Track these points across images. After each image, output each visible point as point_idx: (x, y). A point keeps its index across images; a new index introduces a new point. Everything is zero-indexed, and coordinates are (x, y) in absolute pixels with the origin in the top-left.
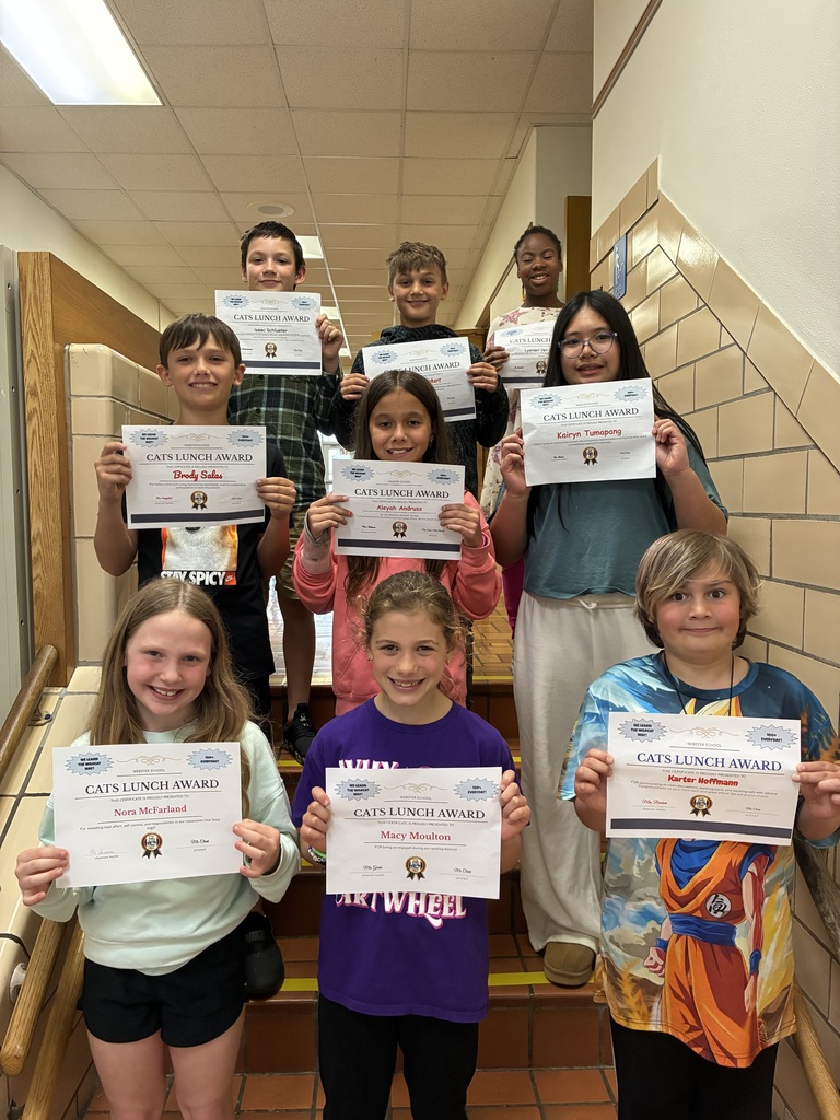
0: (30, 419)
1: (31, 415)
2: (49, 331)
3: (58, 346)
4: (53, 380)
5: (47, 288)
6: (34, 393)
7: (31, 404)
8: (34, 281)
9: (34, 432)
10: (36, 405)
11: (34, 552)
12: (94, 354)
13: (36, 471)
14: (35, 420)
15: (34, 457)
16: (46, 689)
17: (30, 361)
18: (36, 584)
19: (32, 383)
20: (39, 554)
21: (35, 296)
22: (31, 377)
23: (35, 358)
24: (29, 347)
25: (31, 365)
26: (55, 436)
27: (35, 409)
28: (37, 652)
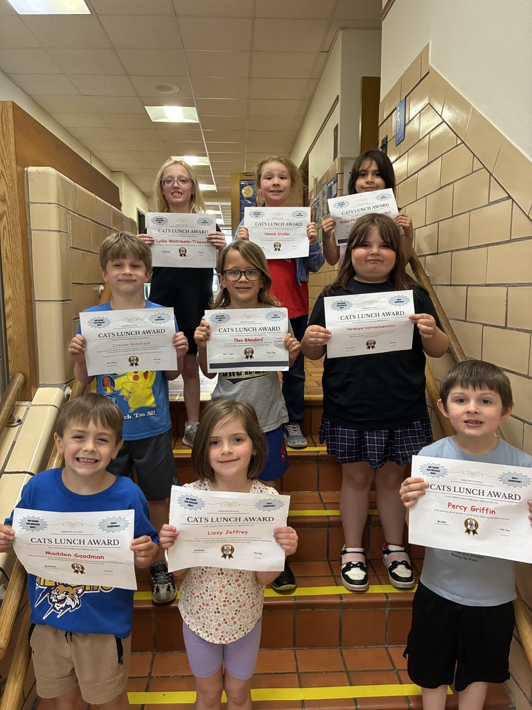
1: (3, 215)
2: (13, 157)
3: (20, 168)
4: (17, 191)
5: (11, 126)
6: (4, 200)
8: (2, 122)
9: (4, 227)
10: (5, 208)
11: (7, 310)
12: (45, 174)
13: (7, 254)
14: (5, 219)
15: (5, 244)
16: (17, 403)
18: (9, 332)
19: (2, 193)
20: (10, 311)
21: (3, 132)
22: (2, 188)
23: (4, 175)
26: (19, 231)
27: (5, 211)
28: (11, 378)
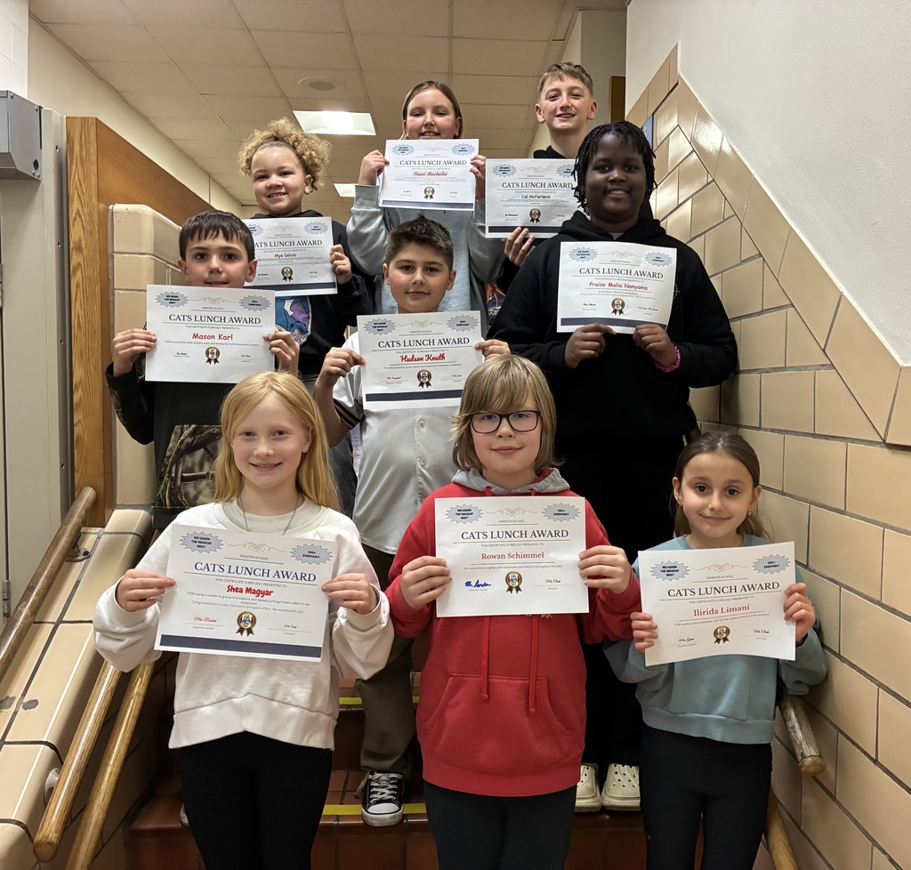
0: (74, 273)
1: (76, 269)
2: (94, 192)
3: (102, 206)
4: (97, 237)
5: (93, 150)
6: (79, 249)
7: (76, 259)
8: (81, 145)
9: (78, 286)
10: (80, 259)
11: (76, 398)
12: (136, 214)
13: (79, 322)
14: (79, 274)
15: (77, 308)
16: (83, 529)
17: (75, 219)
18: (77, 430)
19: (77, 239)
20: (81, 400)
21: (82, 158)
22: (76, 233)
23: (80, 216)
24: (75, 206)
25: (76, 223)
26: (98, 290)
27: (79, 264)
28: (76, 494)
